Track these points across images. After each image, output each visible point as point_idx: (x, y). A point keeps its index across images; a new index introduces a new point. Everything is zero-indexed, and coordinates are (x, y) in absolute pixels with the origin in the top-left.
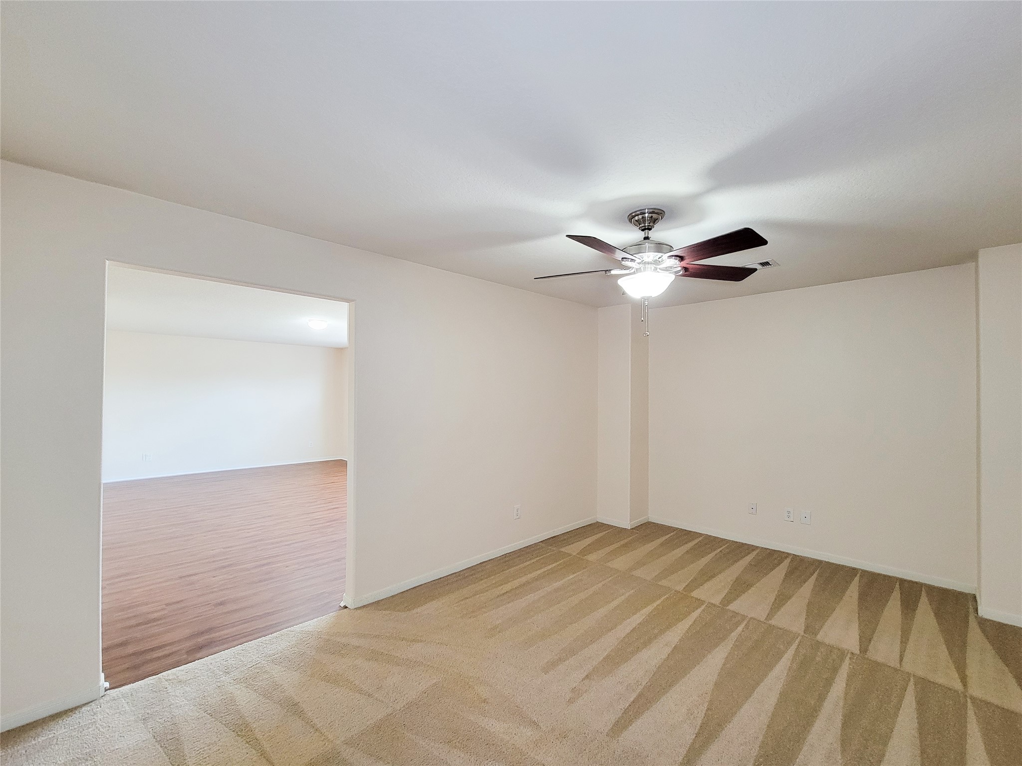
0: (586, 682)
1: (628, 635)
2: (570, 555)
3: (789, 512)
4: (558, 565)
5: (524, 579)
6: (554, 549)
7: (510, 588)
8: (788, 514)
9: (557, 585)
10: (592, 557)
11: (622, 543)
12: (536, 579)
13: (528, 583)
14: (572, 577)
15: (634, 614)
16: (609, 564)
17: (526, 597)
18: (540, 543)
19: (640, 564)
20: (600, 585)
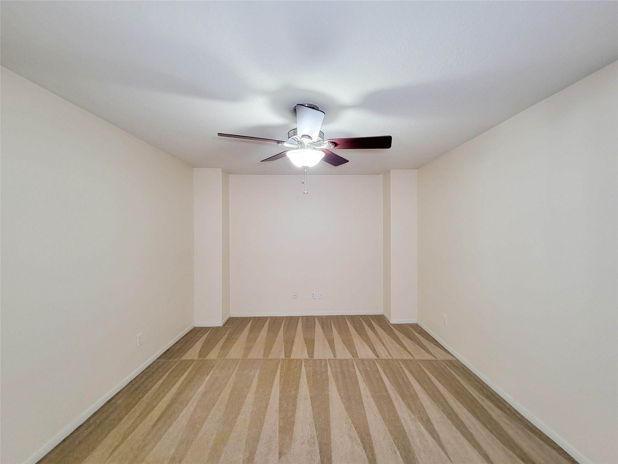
0: (283, 458)
1: (281, 405)
2: (193, 361)
3: (313, 294)
4: (190, 373)
5: (168, 398)
6: (176, 360)
7: (160, 412)
8: (313, 295)
9: (201, 389)
10: (213, 355)
11: (225, 337)
12: (180, 393)
13: (174, 400)
14: (207, 379)
15: (272, 387)
16: (228, 357)
17: (182, 414)
18: (159, 360)
19: (248, 349)
20: (234, 375)
